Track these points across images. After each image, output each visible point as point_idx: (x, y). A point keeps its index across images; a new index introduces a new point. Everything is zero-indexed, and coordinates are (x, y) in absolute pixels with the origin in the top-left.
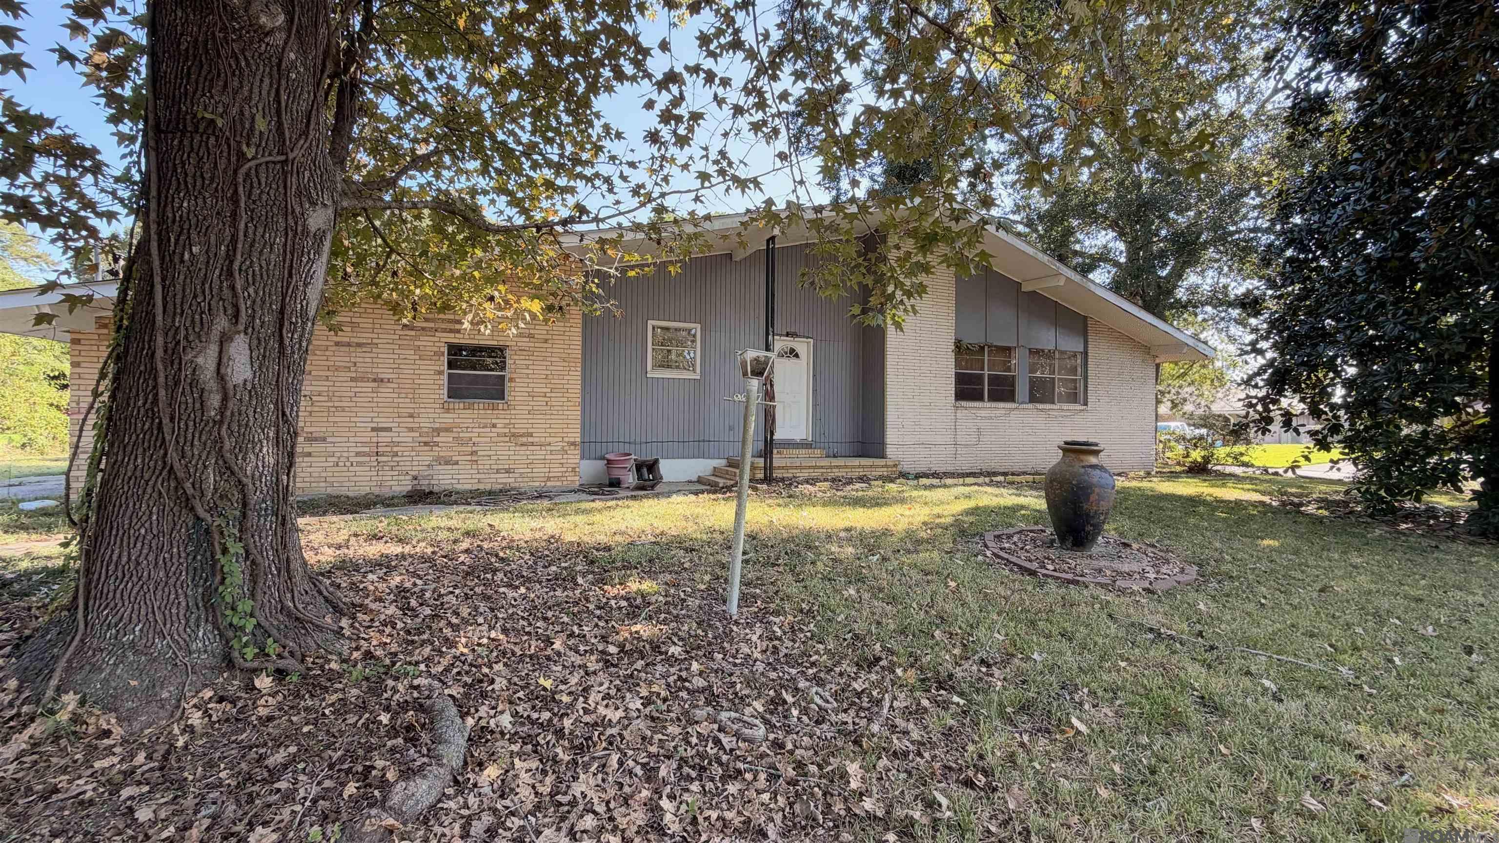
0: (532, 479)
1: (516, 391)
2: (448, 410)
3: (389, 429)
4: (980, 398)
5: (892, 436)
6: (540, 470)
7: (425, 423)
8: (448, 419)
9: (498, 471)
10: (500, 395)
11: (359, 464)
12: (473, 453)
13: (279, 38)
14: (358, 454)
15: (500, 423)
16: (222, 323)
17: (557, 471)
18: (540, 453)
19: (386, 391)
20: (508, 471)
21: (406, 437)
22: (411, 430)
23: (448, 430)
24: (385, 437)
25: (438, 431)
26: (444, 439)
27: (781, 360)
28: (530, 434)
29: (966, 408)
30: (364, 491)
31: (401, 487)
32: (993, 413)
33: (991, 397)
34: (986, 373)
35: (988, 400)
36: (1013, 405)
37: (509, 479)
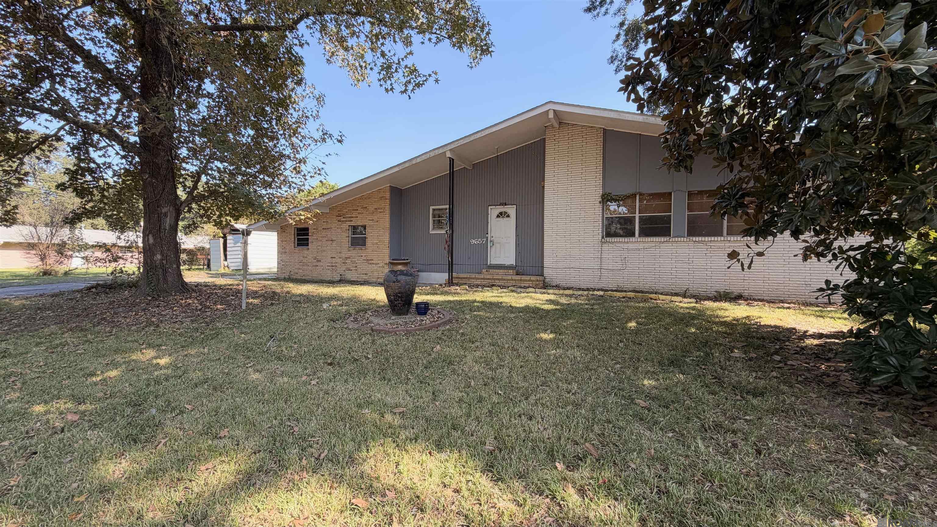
0: (372, 277)
1: (369, 242)
2: (349, 251)
3: (335, 258)
4: (632, 234)
5: (547, 262)
6: (375, 274)
7: (344, 255)
8: (349, 254)
9: (362, 274)
10: (364, 244)
11: (328, 269)
12: (356, 267)
13: (149, 179)
14: (328, 266)
15: (364, 255)
17: (381, 275)
18: (375, 267)
19: (334, 244)
20: (366, 274)
21: (339, 260)
22: (340, 258)
23: (349, 258)
24: (334, 260)
25: (346, 258)
26: (348, 261)
27: (498, 219)
28: (372, 260)
29: (612, 243)
30: (329, 279)
31: (338, 278)
32: (641, 246)
33: (645, 233)
34: (637, 215)
35: (640, 236)
36: (662, 239)
37: (365, 277)
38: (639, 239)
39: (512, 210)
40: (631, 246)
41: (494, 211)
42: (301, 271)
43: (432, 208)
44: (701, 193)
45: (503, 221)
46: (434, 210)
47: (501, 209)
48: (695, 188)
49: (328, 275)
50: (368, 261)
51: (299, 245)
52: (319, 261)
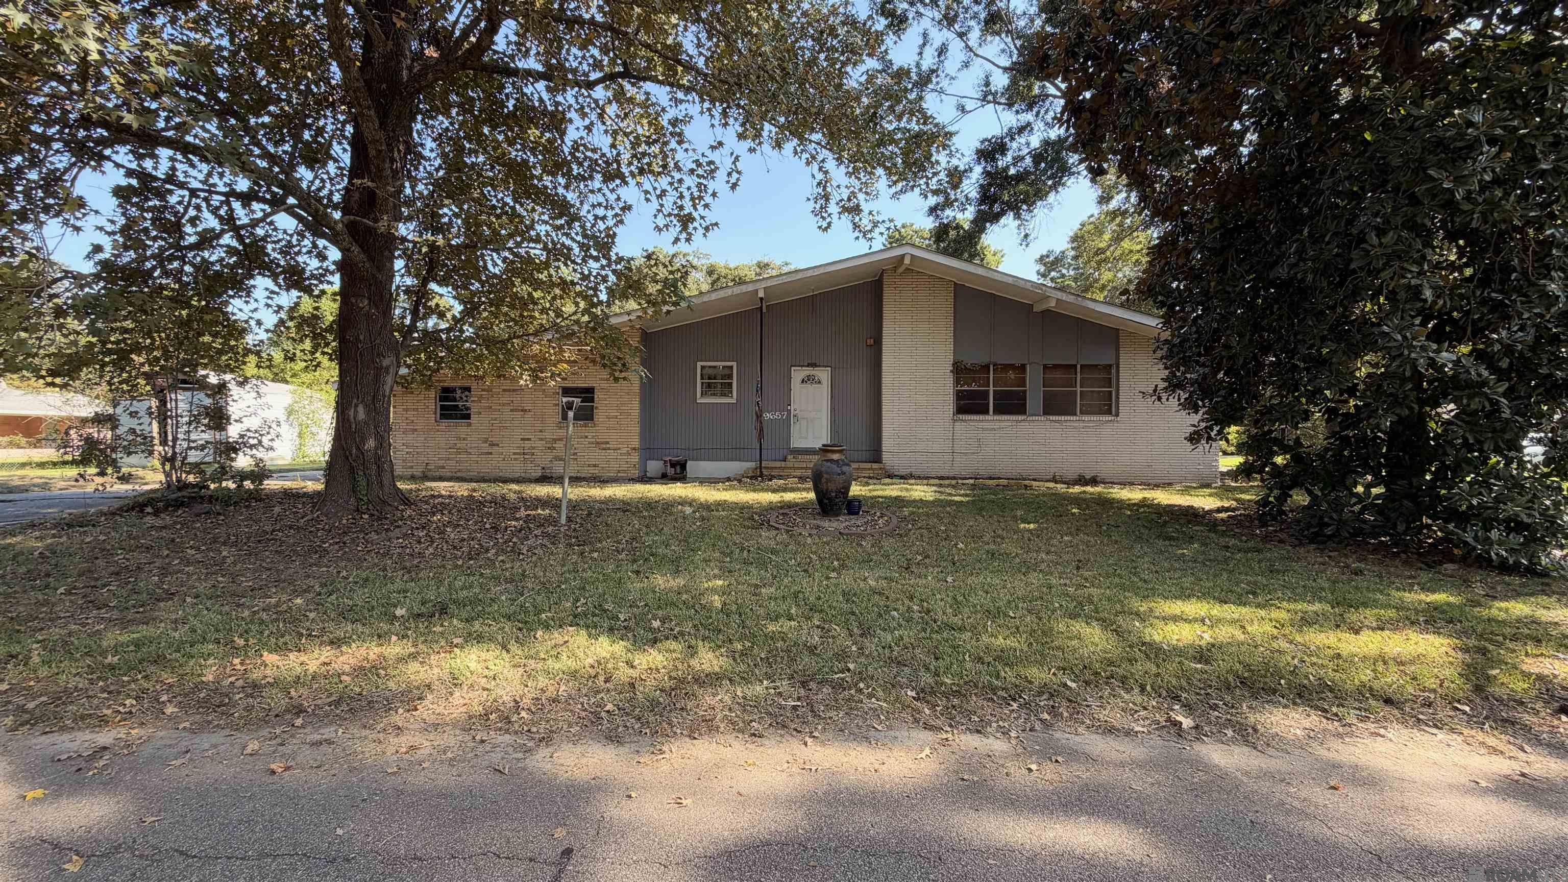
0: (609, 471)
1: (601, 415)
2: (560, 428)
3: (529, 439)
4: (985, 411)
5: (887, 444)
6: (614, 466)
7: (548, 435)
8: (560, 434)
9: (589, 466)
10: (594, 418)
11: (516, 459)
12: (576, 454)
13: (367, 308)
14: (514, 454)
15: (590, 435)
16: (355, 401)
17: (624, 467)
18: (614, 455)
19: (528, 416)
20: (595, 466)
21: (539, 444)
22: (542, 439)
23: (560, 440)
24: (527, 444)
25: (555, 440)
26: (559, 445)
27: (804, 385)
28: (607, 443)
29: (965, 421)
30: (518, 475)
31: (538, 473)
32: (997, 425)
33: (999, 410)
34: (991, 389)
35: (995, 413)
36: (1020, 418)
37: (595, 471)
38: (996, 417)
39: (824, 374)
40: (986, 425)
41: (798, 374)
42: (452, 463)
43: (699, 364)
44: (1056, 367)
45: (810, 388)
46: (703, 367)
47: (807, 371)
48: (1050, 362)
49: (517, 469)
50: (602, 445)
51: (443, 416)
52: (492, 445)
